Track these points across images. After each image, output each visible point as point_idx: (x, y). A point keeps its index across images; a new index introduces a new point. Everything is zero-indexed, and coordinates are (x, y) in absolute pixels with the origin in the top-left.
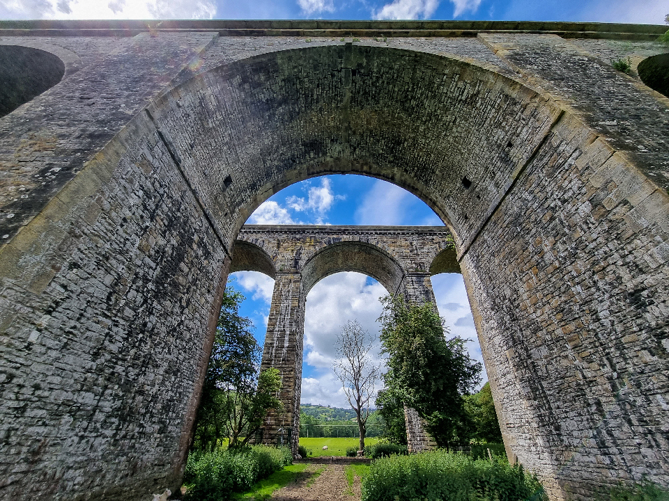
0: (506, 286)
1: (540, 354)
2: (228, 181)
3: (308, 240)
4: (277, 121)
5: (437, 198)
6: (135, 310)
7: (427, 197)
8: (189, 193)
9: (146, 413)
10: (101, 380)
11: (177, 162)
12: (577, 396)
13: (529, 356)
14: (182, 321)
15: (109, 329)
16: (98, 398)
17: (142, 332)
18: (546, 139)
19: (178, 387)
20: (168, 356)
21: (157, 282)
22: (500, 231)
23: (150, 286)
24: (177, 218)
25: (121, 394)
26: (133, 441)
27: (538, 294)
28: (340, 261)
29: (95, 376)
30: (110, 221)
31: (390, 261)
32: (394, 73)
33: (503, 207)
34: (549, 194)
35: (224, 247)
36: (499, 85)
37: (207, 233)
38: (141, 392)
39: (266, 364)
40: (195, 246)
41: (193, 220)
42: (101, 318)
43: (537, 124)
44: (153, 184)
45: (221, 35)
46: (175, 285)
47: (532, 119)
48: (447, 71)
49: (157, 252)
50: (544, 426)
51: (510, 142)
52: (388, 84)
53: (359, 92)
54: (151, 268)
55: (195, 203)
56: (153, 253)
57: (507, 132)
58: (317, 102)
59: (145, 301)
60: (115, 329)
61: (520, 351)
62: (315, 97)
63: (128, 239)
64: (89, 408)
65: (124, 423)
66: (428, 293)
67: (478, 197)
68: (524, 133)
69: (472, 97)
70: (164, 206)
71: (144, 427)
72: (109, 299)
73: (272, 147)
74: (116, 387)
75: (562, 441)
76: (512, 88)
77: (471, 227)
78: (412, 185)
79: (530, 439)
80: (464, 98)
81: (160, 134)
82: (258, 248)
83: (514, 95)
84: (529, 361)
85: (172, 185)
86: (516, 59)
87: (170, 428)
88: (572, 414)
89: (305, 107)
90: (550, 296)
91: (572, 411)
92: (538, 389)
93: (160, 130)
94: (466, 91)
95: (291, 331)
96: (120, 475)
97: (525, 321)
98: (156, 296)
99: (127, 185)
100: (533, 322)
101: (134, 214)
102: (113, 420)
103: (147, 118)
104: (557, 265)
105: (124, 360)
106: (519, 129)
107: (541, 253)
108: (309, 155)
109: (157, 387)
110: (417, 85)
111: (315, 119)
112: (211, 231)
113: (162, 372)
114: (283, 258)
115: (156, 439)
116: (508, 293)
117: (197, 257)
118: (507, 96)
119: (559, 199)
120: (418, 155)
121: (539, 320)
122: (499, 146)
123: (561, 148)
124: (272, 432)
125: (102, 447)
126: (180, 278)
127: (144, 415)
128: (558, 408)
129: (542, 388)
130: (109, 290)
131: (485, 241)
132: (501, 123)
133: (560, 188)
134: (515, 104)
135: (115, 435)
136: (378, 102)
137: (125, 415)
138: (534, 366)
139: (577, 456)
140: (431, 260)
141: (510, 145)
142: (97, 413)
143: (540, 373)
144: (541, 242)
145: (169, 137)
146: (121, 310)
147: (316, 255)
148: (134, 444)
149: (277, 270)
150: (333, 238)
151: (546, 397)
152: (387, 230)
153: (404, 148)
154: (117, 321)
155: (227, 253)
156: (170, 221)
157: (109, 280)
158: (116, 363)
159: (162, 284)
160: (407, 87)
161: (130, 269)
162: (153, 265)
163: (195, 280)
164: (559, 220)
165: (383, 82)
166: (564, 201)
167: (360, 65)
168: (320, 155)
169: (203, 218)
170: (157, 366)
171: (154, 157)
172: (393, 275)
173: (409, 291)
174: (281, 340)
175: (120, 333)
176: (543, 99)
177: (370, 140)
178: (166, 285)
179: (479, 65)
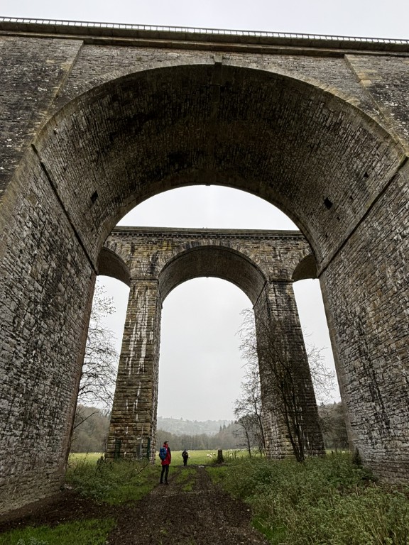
0: (356, 304)
1: (379, 364)
2: (95, 196)
3: (165, 243)
4: (143, 135)
5: (300, 214)
6: (30, 330)
7: (291, 212)
8: (64, 216)
9: (40, 418)
10: (12, 391)
11: (54, 188)
12: (402, 397)
13: (371, 366)
14: (61, 337)
15: (15, 347)
16: (10, 404)
17: (35, 349)
18: (393, 178)
19: (60, 397)
20: (52, 369)
21: (44, 304)
22: (355, 254)
23: (39, 308)
24: (55, 242)
25: (24, 401)
26: (33, 441)
27: (380, 313)
28: (199, 266)
29: (8, 387)
30: (12, 255)
31: (251, 267)
32: (262, 93)
33: (359, 232)
34: (394, 228)
35: (91, 263)
36: (359, 119)
37: (77, 251)
38: (36, 401)
39: (122, 374)
40: (69, 266)
41: (67, 241)
42: (10, 339)
43: (388, 162)
44: (38, 214)
45: (86, 43)
46: (56, 305)
47: (385, 157)
48: (313, 98)
49: (43, 276)
50: (378, 422)
51: (366, 173)
52: (256, 102)
53: (227, 108)
54: (39, 291)
55: (68, 224)
56: (40, 277)
57: (364, 163)
58: (184, 116)
59: (36, 321)
60: (18, 347)
61: (364, 361)
62: (182, 111)
63: (24, 268)
64: (6, 412)
65: (27, 426)
66: (290, 300)
67: (338, 218)
68: (378, 168)
69: (335, 126)
70: (46, 232)
71: (39, 430)
72: (14, 322)
73: (137, 159)
74: (21, 396)
75: (390, 432)
76: (370, 124)
77: (330, 246)
78: (277, 199)
79: (367, 433)
80: (327, 125)
81: (42, 165)
82: (111, 252)
83: (371, 132)
84: (371, 370)
85: (51, 211)
86: (376, 93)
87: (55, 432)
88: (398, 411)
89: (172, 120)
90: (389, 316)
91: (398, 408)
92: (375, 393)
93: (42, 161)
94: (330, 119)
95: (148, 341)
96: (26, 468)
97: (370, 336)
98: (43, 317)
99: (22, 220)
100: (375, 337)
101: (26, 245)
102: (21, 423)
103: (32, 154)
104: (396, 290)
105: (25, 373)
106: (374, 164)
107: (384, 278)
108: (174, 166)
109: (46, 396)
110: (285, 106)
111: (181, 132)
112: (80, 249)
113: (49, 383)
114: (139, 264)
115: (47, 440)
116: (358, 309)
117: (70, 276)
118: (365, 131)
119: (400, 234)
120: (283, 172)
121: (380, 335)
122: (358, 175)
123: (404, 189)
124: (130, 441)
125: (15, 444)
126: (59, 298)
127: (38, 419)
128: (389, 407)
129: (379, 391)
130: (14, 315)
131: (342, 261)
132: (360, 154)
133: (401, 224)
134: (372, 139)
135: (22, 435)
136: (245, 119)
137: (27, 418)
138: (374, 374)
139: (400, 443)
140: (294, 267)
141: (366, 176)
142: (10, 417)
143: (378, 380)
144: (385, 269)
145: (48, 166)
146: (21, 332)
147: (174, 259)
148: (33, 443)
149: (132, 276)
150: (192, 242)
151: (381, 399)
152: (250, 234)
153: (270, 163)
154: (19, 341)
155: (94, 268)
156: (51, 245)
157: (13, 306)
158: (20, 376)
159: (47, 306)
160: (274, 107)
161: (25, 294)
162: (40, 288)
163: (69, 298)
164: (399, 252)
165: (251, 101)
166: (404, 237)
167: (228, 84)
168: (185, 166)
169: (74, 238)
170: (46, 378)
171: (38, 188)
172: (255, 282)
173: (270, 298)
174: (138, 350)
175: (22, 350)
176: (393, 142)
177: (236, 153)
178: (49, 306)
179: (342, 97)
